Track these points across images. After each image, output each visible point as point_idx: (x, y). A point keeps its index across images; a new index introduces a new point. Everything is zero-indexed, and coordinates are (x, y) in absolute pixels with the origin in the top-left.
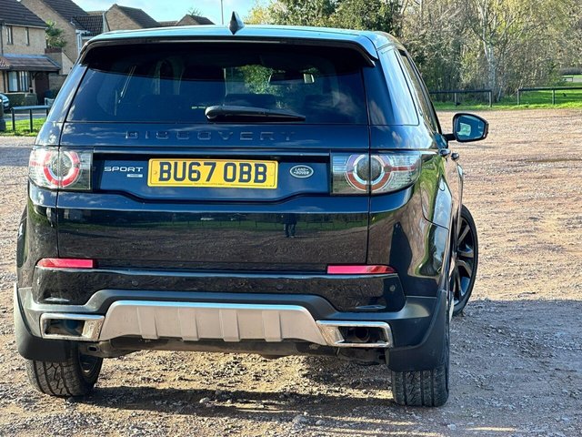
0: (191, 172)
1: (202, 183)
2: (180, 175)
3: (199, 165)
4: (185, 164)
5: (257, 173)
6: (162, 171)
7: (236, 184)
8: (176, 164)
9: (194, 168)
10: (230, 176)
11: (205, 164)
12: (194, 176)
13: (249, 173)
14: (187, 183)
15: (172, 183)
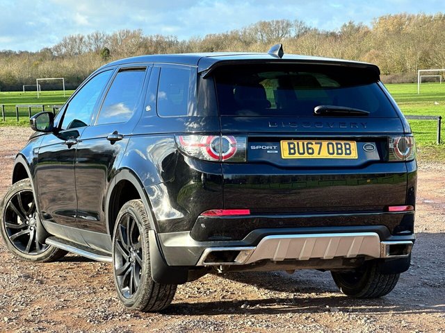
0: (308, 149)
1: (315, 156)
2: (301, 151)
3: (312, 144)
4: (303, 143)
5: (346, 149)
6: (290, 149)
7: (335, 156)
8: (298, 143)
9: (310, 146)
10: (331, 151)
11: (316, 143)
12: (310, 151)
13: (341, 149)
14: (306, 156)
15: (297, 156)
